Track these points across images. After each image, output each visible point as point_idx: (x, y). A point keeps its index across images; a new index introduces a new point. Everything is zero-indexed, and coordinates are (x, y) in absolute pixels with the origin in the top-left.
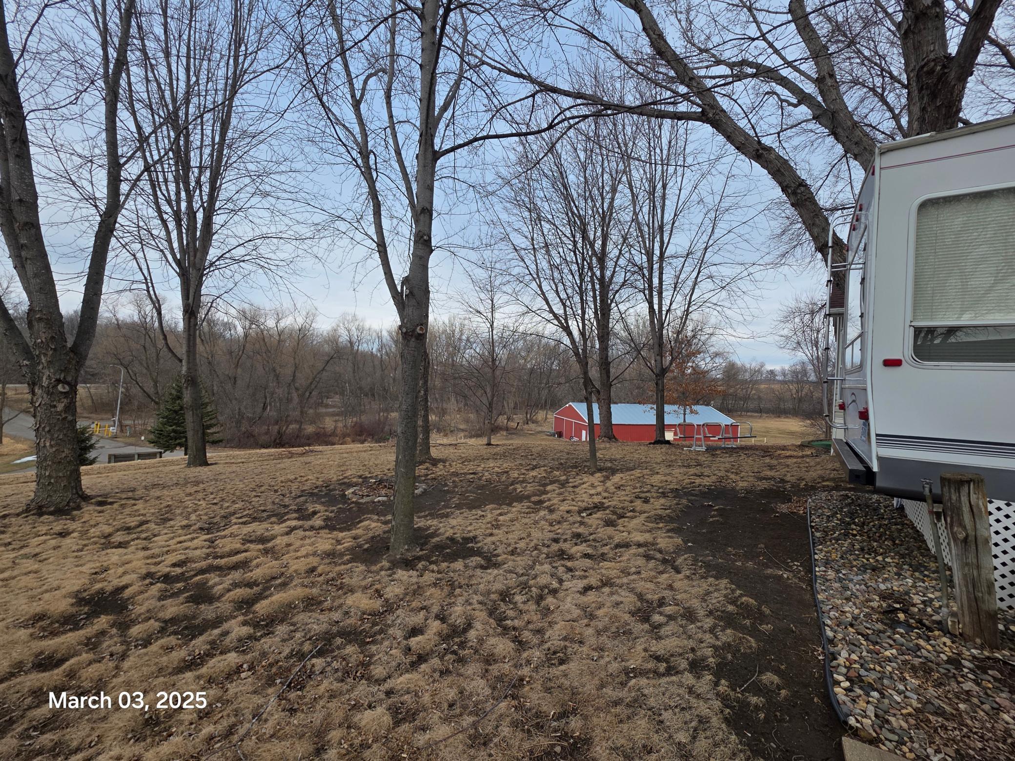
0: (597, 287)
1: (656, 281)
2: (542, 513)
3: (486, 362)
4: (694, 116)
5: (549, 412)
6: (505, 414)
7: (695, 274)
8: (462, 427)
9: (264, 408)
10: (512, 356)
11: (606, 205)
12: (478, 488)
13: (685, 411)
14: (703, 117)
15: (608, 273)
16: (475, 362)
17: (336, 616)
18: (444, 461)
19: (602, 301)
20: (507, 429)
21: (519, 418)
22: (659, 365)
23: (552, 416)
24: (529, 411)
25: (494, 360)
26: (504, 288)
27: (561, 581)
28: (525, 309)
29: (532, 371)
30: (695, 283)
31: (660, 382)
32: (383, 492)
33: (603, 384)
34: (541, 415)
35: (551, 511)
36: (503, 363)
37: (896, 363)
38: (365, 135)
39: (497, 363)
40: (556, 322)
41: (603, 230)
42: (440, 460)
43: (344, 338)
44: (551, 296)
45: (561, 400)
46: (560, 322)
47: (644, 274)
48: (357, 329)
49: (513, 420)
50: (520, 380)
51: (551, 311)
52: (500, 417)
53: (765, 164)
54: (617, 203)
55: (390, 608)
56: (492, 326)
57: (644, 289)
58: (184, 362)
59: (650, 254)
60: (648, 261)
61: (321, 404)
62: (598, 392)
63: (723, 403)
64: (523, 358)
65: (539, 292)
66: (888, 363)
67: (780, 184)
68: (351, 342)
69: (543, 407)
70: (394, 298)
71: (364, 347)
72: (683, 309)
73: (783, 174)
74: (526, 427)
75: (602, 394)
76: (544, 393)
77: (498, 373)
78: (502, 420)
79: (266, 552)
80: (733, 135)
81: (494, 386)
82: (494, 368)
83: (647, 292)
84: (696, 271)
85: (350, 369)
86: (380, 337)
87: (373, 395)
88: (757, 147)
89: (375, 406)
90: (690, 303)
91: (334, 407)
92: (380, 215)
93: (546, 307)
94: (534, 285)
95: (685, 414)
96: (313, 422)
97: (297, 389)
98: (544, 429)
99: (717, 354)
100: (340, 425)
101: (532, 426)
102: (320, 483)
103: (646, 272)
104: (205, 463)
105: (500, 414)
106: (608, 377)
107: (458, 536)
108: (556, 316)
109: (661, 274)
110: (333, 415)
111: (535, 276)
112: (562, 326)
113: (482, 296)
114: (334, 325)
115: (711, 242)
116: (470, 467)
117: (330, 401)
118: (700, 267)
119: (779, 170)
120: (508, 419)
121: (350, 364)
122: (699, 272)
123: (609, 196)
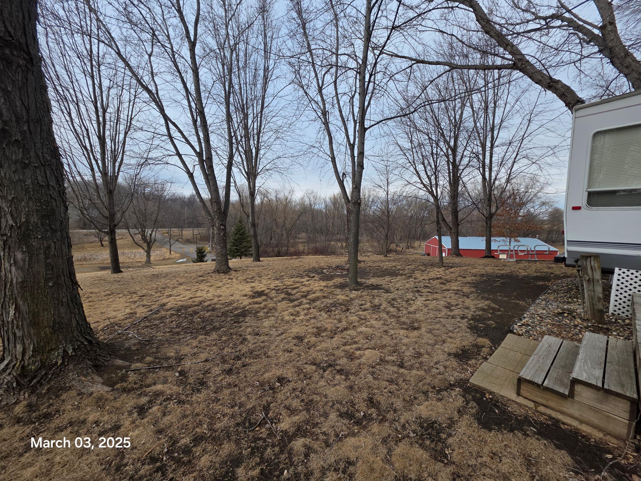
0: (451, 167)
1: (487, 161)
2: (411, 279)
3: (383, 213)
4: (509, 67)
5: (422, 242)
6: (394, 243)
7: (514, 156)
8: (370, 250)
9: (271, 239)
10: (399, 209)
11: (458, 117)
12: (381, 271)
13: (510, 240)
14: (514, 67)
15: (458, 158)
16: (377, 213)
17: (335, 300)
18: (364, 261)
19: (454, 176)
20: (396, 251)
21: (403, 245)
22: (488, 212)
23: (424, 244)
24: (409, 241)
25: (388, 212)
26: (394, 172)
27: (416, 298)
28: (407, 183)
29: (411, 217)
30: (514, 162)
31: (489, 222)
32: (339, 271)
33: (453, 224)
34: (417, 244)
35: (415, 279)
36: (393, 214)
37: (579, 208)
38: (324, 105)
39: (390, 213)
40: (425, 189)
41: (455, 133)
42: (362, 261)
43: (307, 202)
44: (423, 174)
45: (429, 235)
46: (427, 189)
47: (479, 158)
48: (314, 197)
49: (399, 247)
50: (404, 223)
51: (422, 183)
52: (392, 245)
53: (555, 91)
54: (464, 116)
55: (352, 299)
56: (387, 194)
57: (479, 167)
58: (250, 217)
59: (483, 146)
60: (483, 150)
61: (296, 237)
62: (451, 228)
63: (548, 236)
64: (406, 210)
65: (415, 172)
66: (574, 208)
67: (565, 102)
68: (310, 205)
69: (418, 239)
70: (339, 183)
71: (317, 207)
72: (505, 178)
73: (566, 96)
74: (407, 250)
75: (453, 229)
76: (419, 230)
77: (391, 219)
78: (393, 246)
79: (303, 285)
80: (534, 76)
81: (389, 226)
82: (388, 216)
83: (481, 169)
84: (515, 153)
85: (310, 219)
86: (325, 202)
87: (322, 233)
88: (549, 81)
89: (323, 238)
90: (510, 174)
91: (302, 239)
92: (332, 143)
93: (419, 181)
94: (412, 169)
95: (510, 242)
96: (293, 246)
97: (286, 229)
98: (419, 252)
99: (544, 204)
100: (306, 248)
101: (412, 250)
102: (311, 267)
103: (481, 157)
104: (259, 261)
105: (392, 243)
106: (457, 219)
107: (374, 284)
108: (425, 186)
109: (491, 157)
110: (302, 243)
111: (413, 163)
112: (429, 192)
113: (382, 177)
114: (302, 196)
115: (526, 135)
116: (377, 264)
117: (300, 236)
118: (518, 151)
119: (563, 94)
120: (397, 246)
121: (310, 215)
122: (517, 154)
123: (460, 112)
